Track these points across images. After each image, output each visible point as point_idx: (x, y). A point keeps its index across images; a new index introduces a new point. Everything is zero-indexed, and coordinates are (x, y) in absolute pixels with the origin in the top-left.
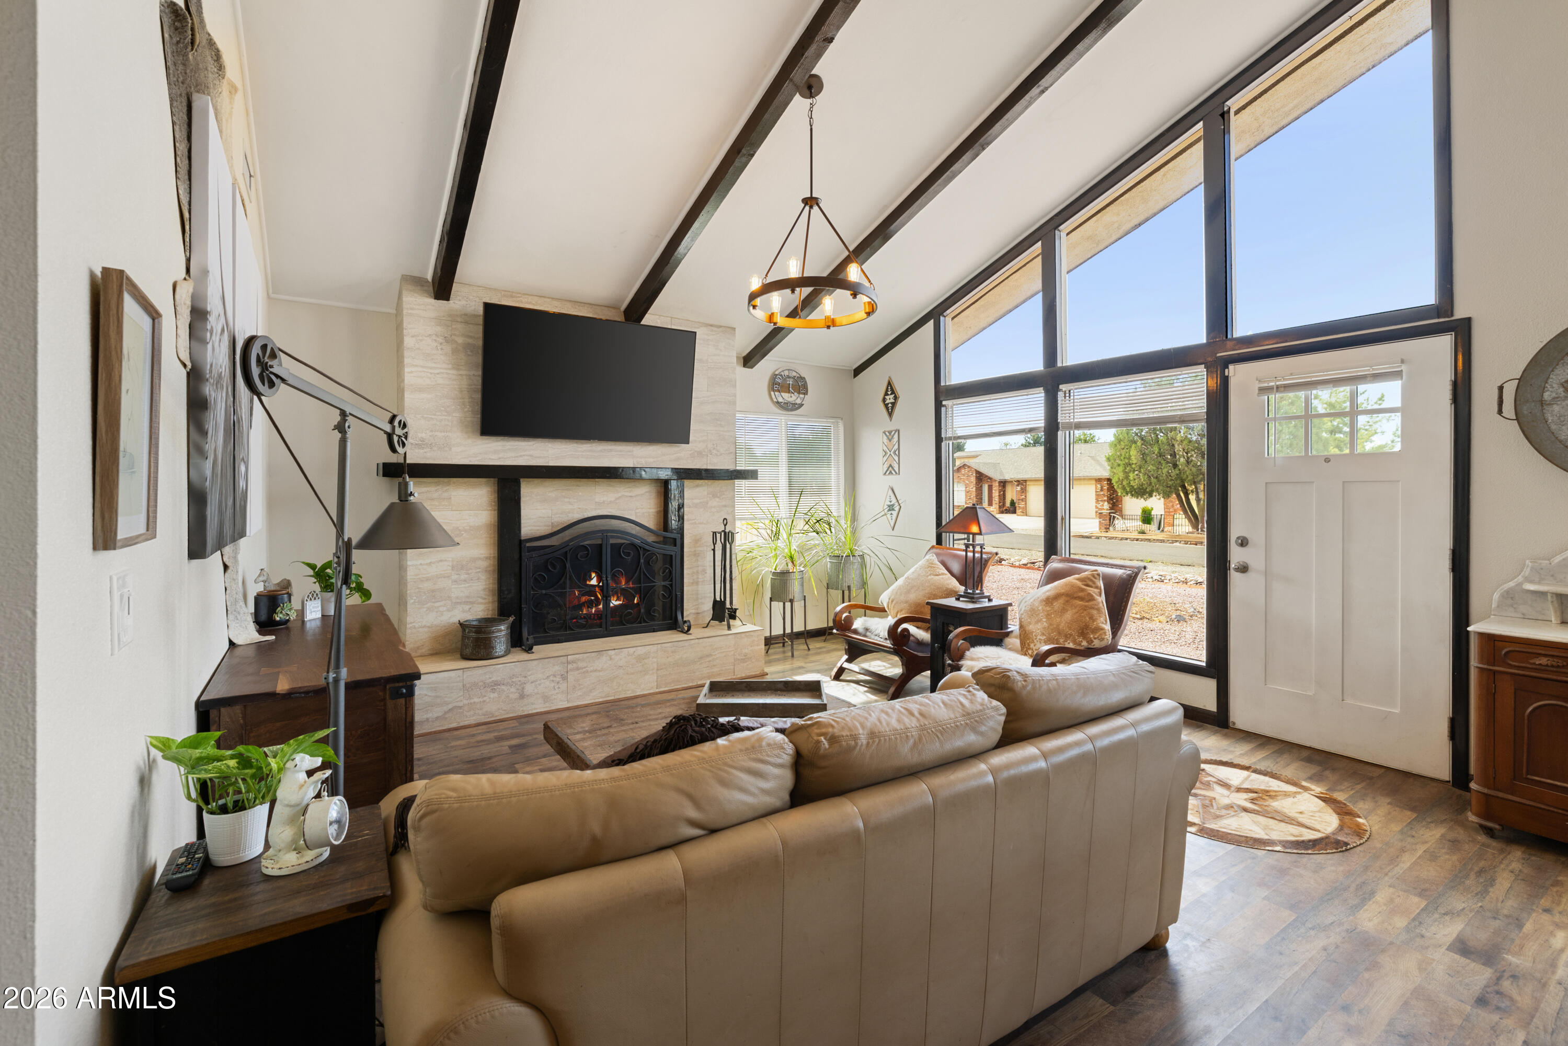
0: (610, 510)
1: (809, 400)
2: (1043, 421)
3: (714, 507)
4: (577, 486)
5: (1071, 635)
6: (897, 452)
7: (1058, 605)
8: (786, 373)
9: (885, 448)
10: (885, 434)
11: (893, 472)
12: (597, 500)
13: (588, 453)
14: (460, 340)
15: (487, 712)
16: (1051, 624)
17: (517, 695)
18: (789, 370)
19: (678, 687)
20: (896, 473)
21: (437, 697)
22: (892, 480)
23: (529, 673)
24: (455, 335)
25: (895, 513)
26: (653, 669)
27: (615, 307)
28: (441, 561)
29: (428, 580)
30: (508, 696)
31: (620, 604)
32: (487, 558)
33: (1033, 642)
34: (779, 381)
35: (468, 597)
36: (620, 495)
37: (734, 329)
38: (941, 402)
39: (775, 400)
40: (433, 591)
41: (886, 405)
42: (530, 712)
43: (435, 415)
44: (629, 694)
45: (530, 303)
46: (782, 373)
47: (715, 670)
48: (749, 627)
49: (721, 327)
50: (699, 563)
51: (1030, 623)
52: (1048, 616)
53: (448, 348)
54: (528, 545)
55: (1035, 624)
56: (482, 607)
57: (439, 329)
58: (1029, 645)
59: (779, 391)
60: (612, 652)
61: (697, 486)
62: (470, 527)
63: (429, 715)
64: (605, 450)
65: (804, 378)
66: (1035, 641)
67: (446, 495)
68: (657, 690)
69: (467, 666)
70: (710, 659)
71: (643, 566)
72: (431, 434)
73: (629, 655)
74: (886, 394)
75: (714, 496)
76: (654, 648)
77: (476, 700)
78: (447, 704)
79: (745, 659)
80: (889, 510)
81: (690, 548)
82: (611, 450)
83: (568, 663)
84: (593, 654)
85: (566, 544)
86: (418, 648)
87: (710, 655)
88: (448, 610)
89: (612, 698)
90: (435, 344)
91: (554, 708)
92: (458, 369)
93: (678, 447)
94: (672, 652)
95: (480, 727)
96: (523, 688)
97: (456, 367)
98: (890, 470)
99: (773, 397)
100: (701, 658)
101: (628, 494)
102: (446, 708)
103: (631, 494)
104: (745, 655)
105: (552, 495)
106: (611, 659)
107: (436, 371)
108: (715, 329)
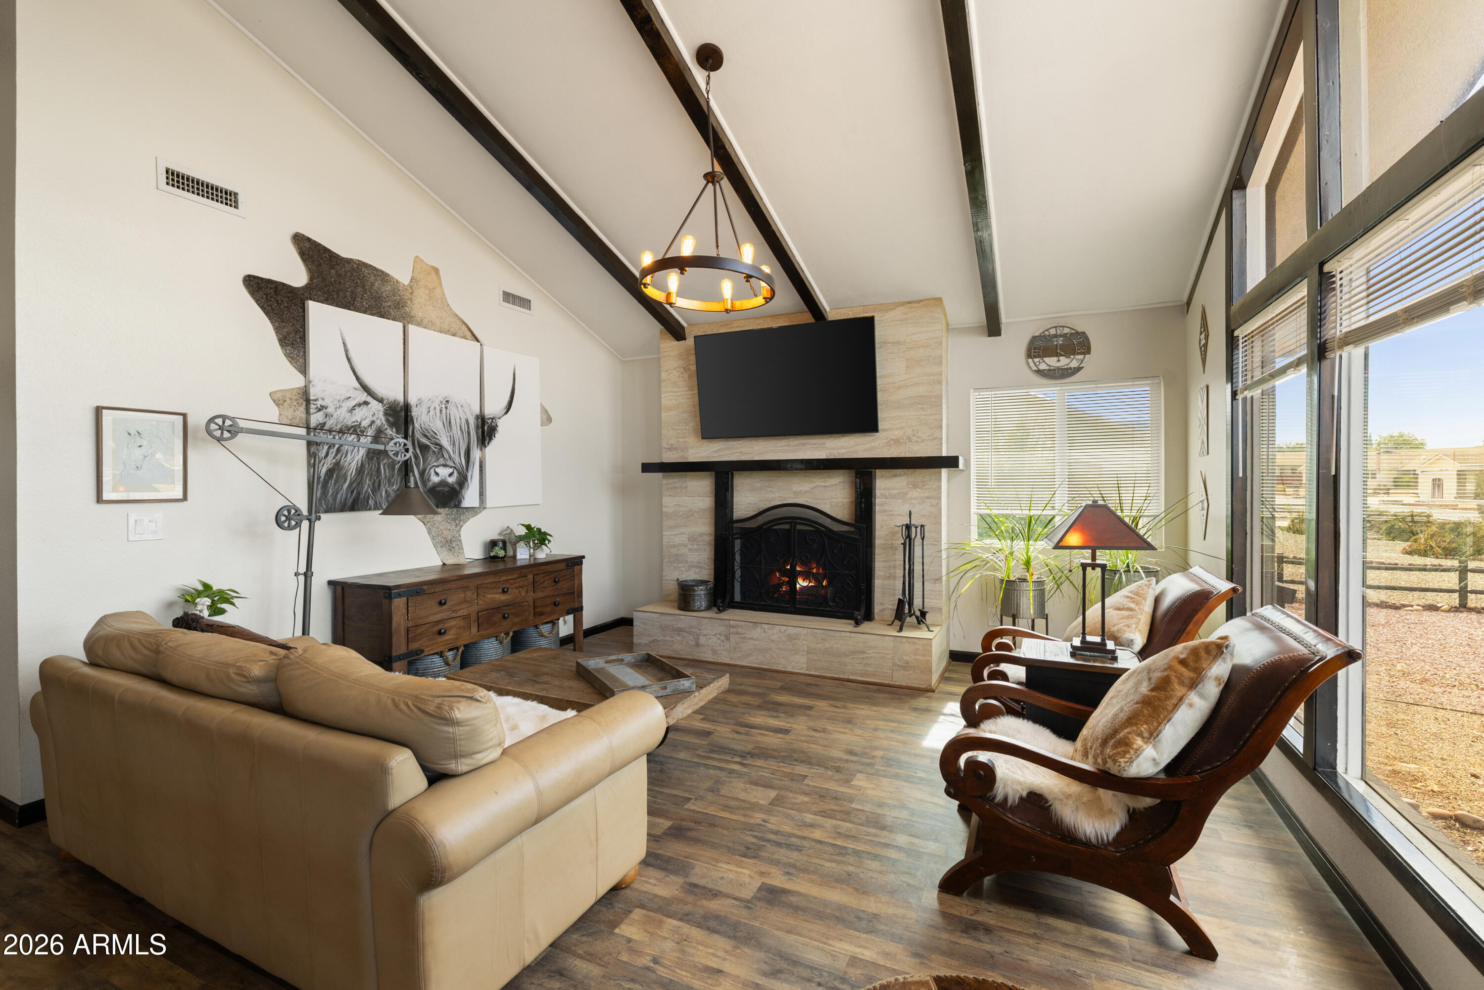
0: (809, 500)
1: (1091, 362)
3: (915, 498)
6: (1206, 421)
8: (1053, 332)
9: (1200, 416)
10: (1200, 394)
11: (1204, 451)
12: (794, 489)
13: (786, 448)
17: (693, 643)
18: (1056, 327)
19: (828, 675)
21: (646, 630)
22: (1203, 462)
23: (702, 627)
24: (690, 364)
25: (1205, 514)
26: (803, 651)
28: (682, 533)
29: (674, 546)
30: (688, 642)
32: (709, 534)
34: (1041, 344)
35: (698, 563)
36: (815, 485)
37: (939, 300)
38: (1233, 332)
39: (1035, 368)
40: (677, 555)
41: (1201, 350)
42: (703, 659)
43: (679, 426)
44: (781, 668)
45: (739, 327)
46: (1047, 333)
47: (870, 670)
48: (929, 635)
49: (922, 301)
50: (896, 557)
53: (686, 375)
56: (705, 571)
57: (681, 362)
59: (1039, 356)
60: (766, 626)
61: (895, 476)
62: (699, 509)
63: (641, 641)
64: (800, 444)
65: (1084, 333)
67: (684, 485)
68: (807, 672)
69: (666, 612)
70: (864, 656)
71: (828, 553)
72: (676, 440)
73: (780, 632)
74: (1202, 332)
75: (915, 486)
76: (805, 631)
77: (668, 638)
78: (651, 636)
79: (906, 667)
80: (1203, 508)
81: (886, 540)
82: (805, 444)
83: (731, 626)
84: (750, 624)
85: (760, 527)
86: (669, 595)
87: (864, 652)
88: (686, 571)
89: (766, 667)
90: (679, 374)
91: (719, 661)
92: (692, 390)
93: (873, 436)
94: (822, 639)
96: (698, 638)
97: (691, 388)
98: (1204, 448)
99: (1032, 364)
100: (853, 653)
101: (823, 484)
102: (651, 639)
103: (826, 484)
104: (907, 663)
105: (758, 485)
106: (765, 632)
107: (679, 394)
108: (915, 305)
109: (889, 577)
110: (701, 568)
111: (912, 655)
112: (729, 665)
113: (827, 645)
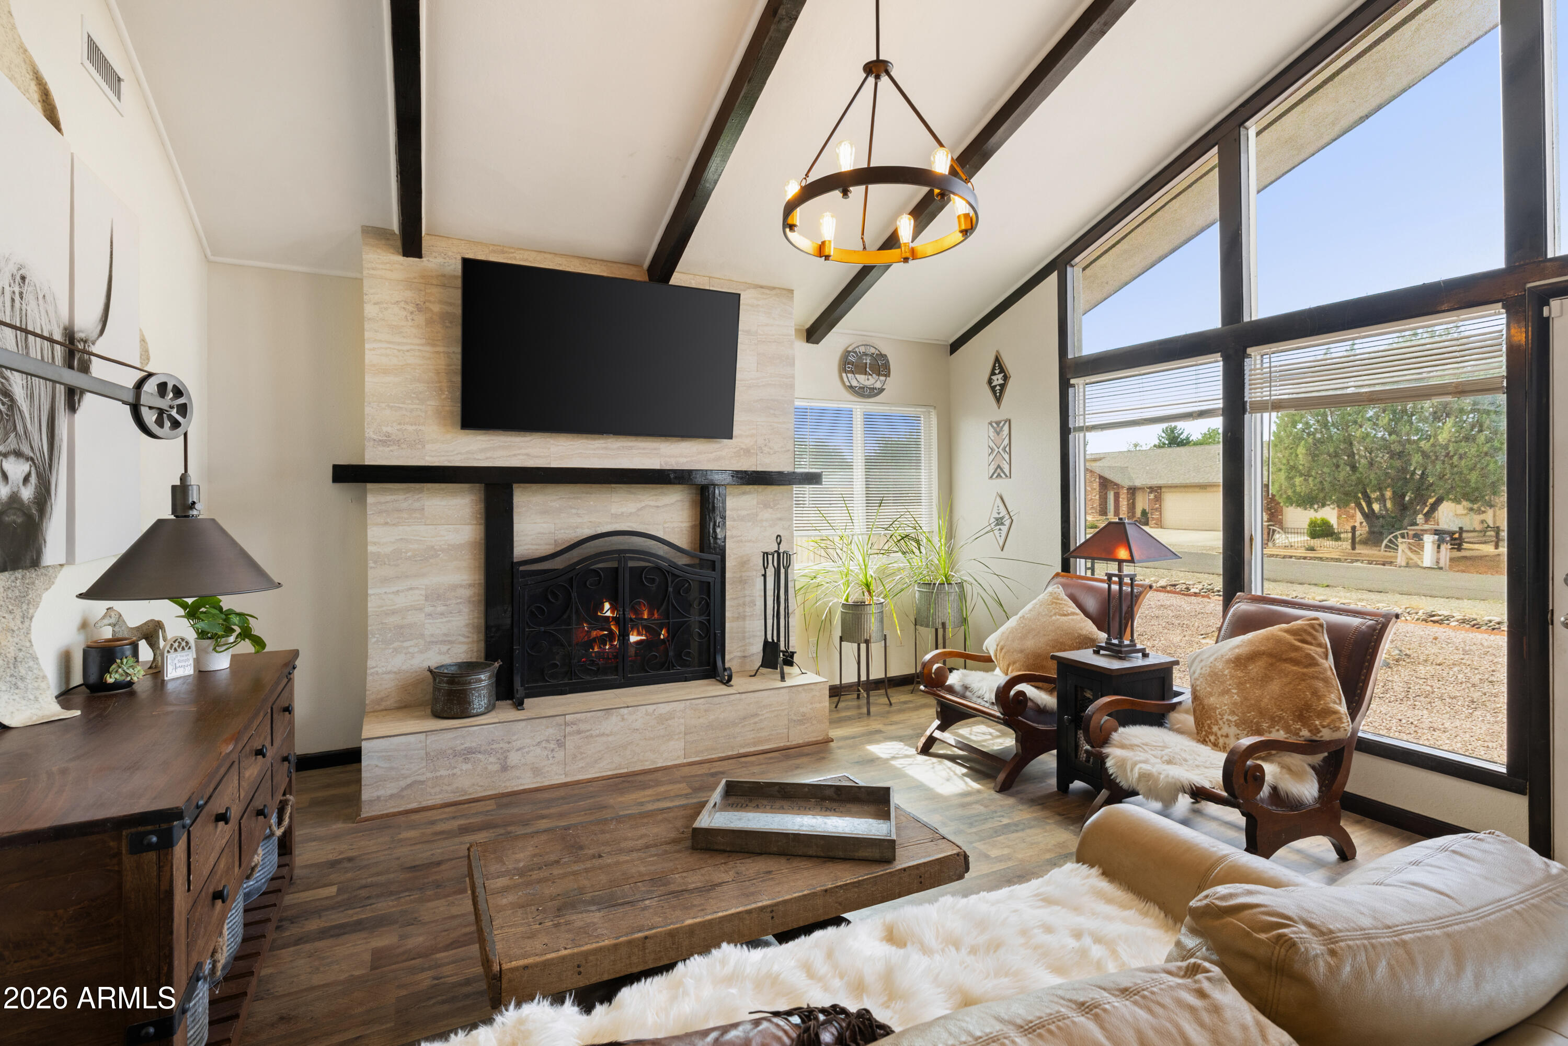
0: (629, 524)
1: (893, 384)
2: (1221, 401)
3: (765, 521)
4: (587, 493)
5: (1281, 718)
6: (1007, 449)
7: (1255, 670)
8: (862, 349)
9: (992, 444)
10: (992, 426)
11: (1002, 474)
12: (613, 511)
13: (602, 452)
14: (436, 308)
15: (457, 788)
16: (1246, 699)
17: (497, 767)
18: (864, 345)
19: (713, 756)
20: (1006, 476)
21: (392, 768)
22: (1001, 485)
23: (515, 738)
24: (430, 301)
25: (1005, 529)
26: (680, 733)
27: (637, 265)
28: (411, 589)
29: (394, 612)
30: (486, 768)
31: (641, 641)
32: (470, 585)
33: (1217, 724)
34: (853, 359)
35: (445, 635)
36: (643, 504)
37: (791, 291)
38: (1069, 380)
39: (848, 384)
40: (402, 627)
41: (993, 389)
42: (516, 789)
43: (404, 403)
44: (648, 766)
45: (526, 260)
46: (857, 350)
47: (764, 734)
48: (811, 678)
49: (774, 288)
50: (747, 592)
51: (1211, 694)
52: (1240, 685)
53: (420, 319)
54: (522, 568)
55: (1219, 695)
56: (464, 648)
57: (409, 294)
58: (1210, 728)
59: (852, 372)
60: (625, 711)
61: (744, 493)
62: (449, 545)
63: (381, 792)
64: (623, 447)
65: (886, 355)
66: (1220, 722)
67: (417, 505)
68: (685, 761)
69: (434, 728)
70: (757, 720)
71: (672, 596)
72: (399, 427)
73: (647, 714)
74: (993, 373)
75: (766, 506)
76: (680, 704)
77: (443, 772)
78: (406, 778)
79: (803, 720)
80: (997, 524)
81: (734, 572)
82: (631, 448)
83: (566, 724)
84: (599, 713)
85: (571, 568)
86: (382, 699)
87: (756, 715)
88: (421, 652)
89: (625, 771)
90: (404, 313)
91: (546, 783)
92: (434, 345)
93: (720, 443)
94: (706, 711)
95: (447, 810)
96: (506, 758)
97: (432, 342)
98: (998, 473)
99: (845, 379)
100: (744, 718)
101: (652, 503)
102: (403, 783)
103: (659, 504)
104: (804, 715)
105: (556, 504)
106: (623, 719)
107: (405, 348)
108: (767, 291)
109: (739, 618)
110: (450, 642)
111: (808, 705)
112: (565, 785)
113: (712, 717)
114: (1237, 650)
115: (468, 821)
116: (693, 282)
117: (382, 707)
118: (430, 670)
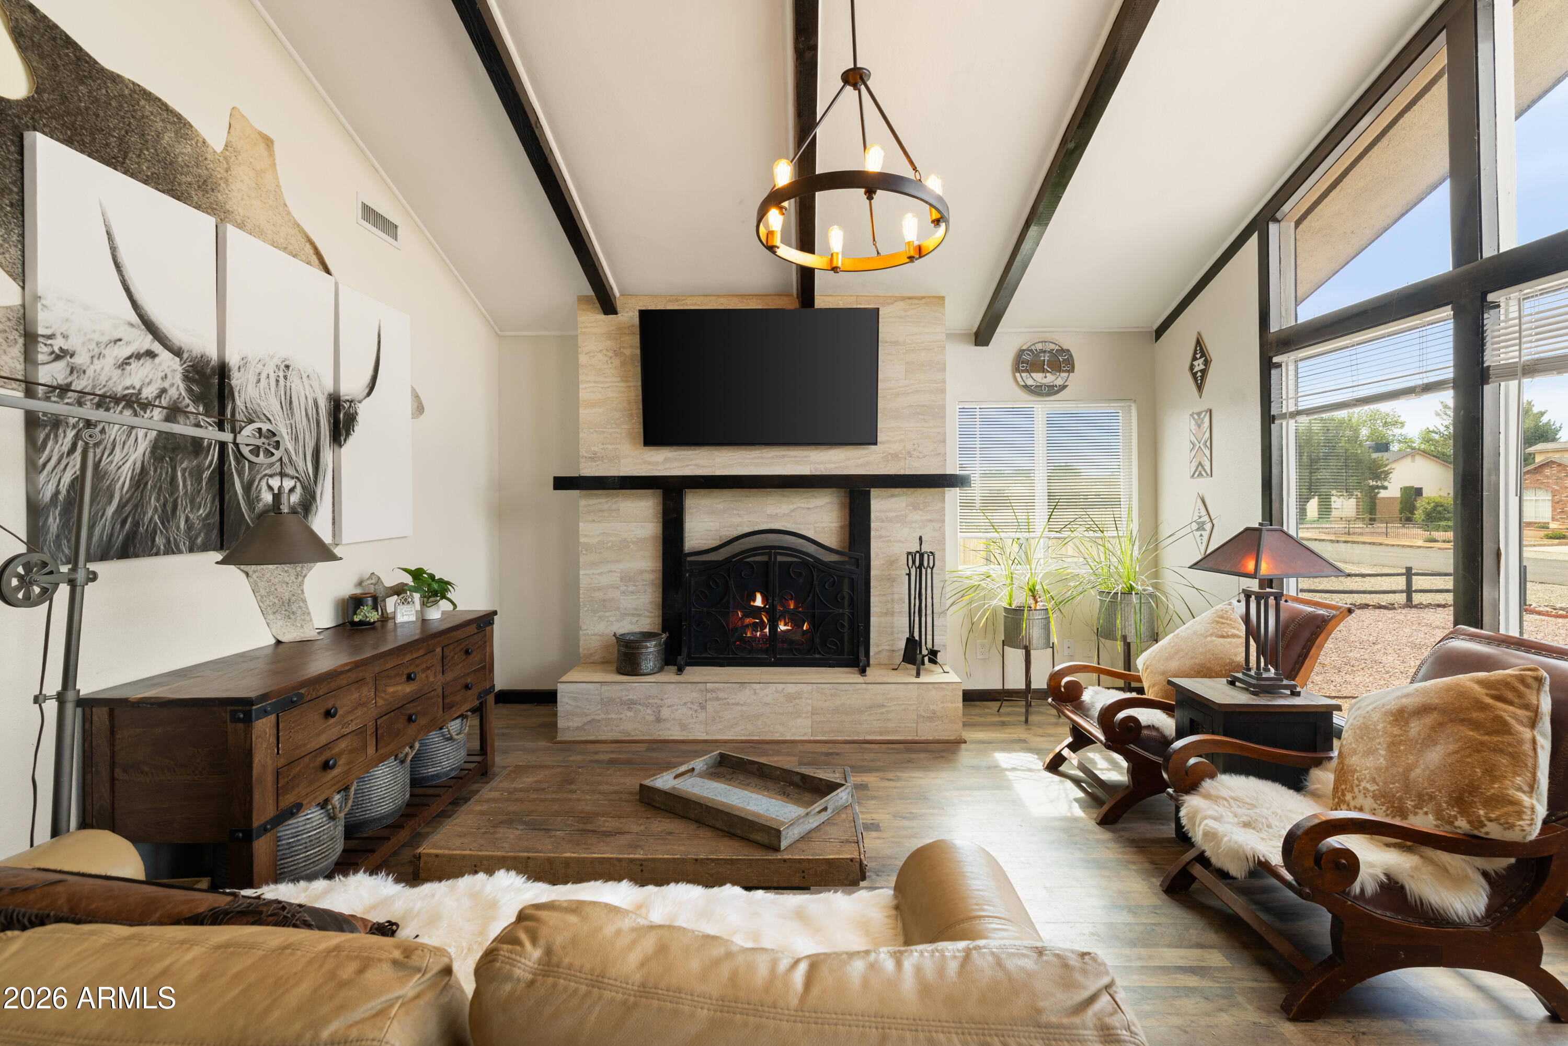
0: (779, 524)
1: (1076, 381)
2: (1452, 370)
3: (916, 522)
4: (747, 496)
5: (1432, 797)
6: (1208, 444)
7: (1418, 729)
8: (1039, 346)
9: (1193, 439)
10: (1194, 418)
11: (1203, 473)
12: (769, 512)
13: (758, 461)
14: (628, 352)
15: (623, 730)
16: (1394, 765)
17: (652, 718)
18: (1042, 342)
19: (839, 738)
20: (1207, 474)
21: (578, 707)
22: (1203, 485)
23: (666, 696)
24: (623, 347)
25: (1206, 534)
26: (807, 712)
27: (787, 295)
28: (611, 571)
29: (599, 589)
30: (645, 718)
31: (787, 630)
32: (653, 571)
33: (1352, 791)
34: (1028, 358)
35: (635, 609)
36: (795, 506)
37: (942, 298)
38: (1270, 358)
39: (1022, 383)
40: (604, 601)
41: (1194, 375)
42: (667, 738)
43: (606, 428)
44: (778, 737)
45: (695, 304)
46: (1034, 347)
47: (890, 725)
48: (952, 677)
49: (923, 298)
50: (895, 590)
51: (1354, 752)
52: (1393, 746)
53: (617, 361)
54: (689, 559)
55: (1363, 756)
56: (649, 620)
57: (609, 343)
58: (1344, 795)
59: (1028, 371)
60: (757, 686)
61: (893, 496)
62: (638, 538)
63: (570, 724)
64: (776, 456)
65: (1068, 351)
66: (1356, 790)
67: (614, 507)
68: (812, 738)
69: (608, 680)
70: (883, 710)
71: (817, 589)
72: (602, 447)
73: (777, 691)
74: (1194, 359)
75: (916, 508)
76: (810, 687)
77: (613, 716)
78: (587, 715)
79: (933, 717)
80: (1197, 530)
81: (883, 570)
82: (784, 456)
83: (707, 691)
84: (735, 685)
85: (728, 560)
86: (591, 655)
87: (883, 706)
88: (618, 621)
89: (757, 738)
90: (606, 359)
91: (691, 738)
92: (626, 381)
93: (867, 449)
94: (832, 695)
95: (613, 745)
96: (659, 711)
97: (625, 379)
98: (1200, 471)
99: (1019, 379)
100: (870, 707)
101: (805, 506)
102: (585, 720)
103: (810, 506)
104: (934, 712)
105: (721, 506)
106: (755, 693)
107: (606, 385)
108: (916, 301)
109: (886, 614)
110: (639, 615)
111: (939, 703)
112: (706, 741)
113: (838, 702)
114: (1404, 700)
115: (618, 756)
116: (840, 302)
117: (591, 661)
118: (615, 635)
